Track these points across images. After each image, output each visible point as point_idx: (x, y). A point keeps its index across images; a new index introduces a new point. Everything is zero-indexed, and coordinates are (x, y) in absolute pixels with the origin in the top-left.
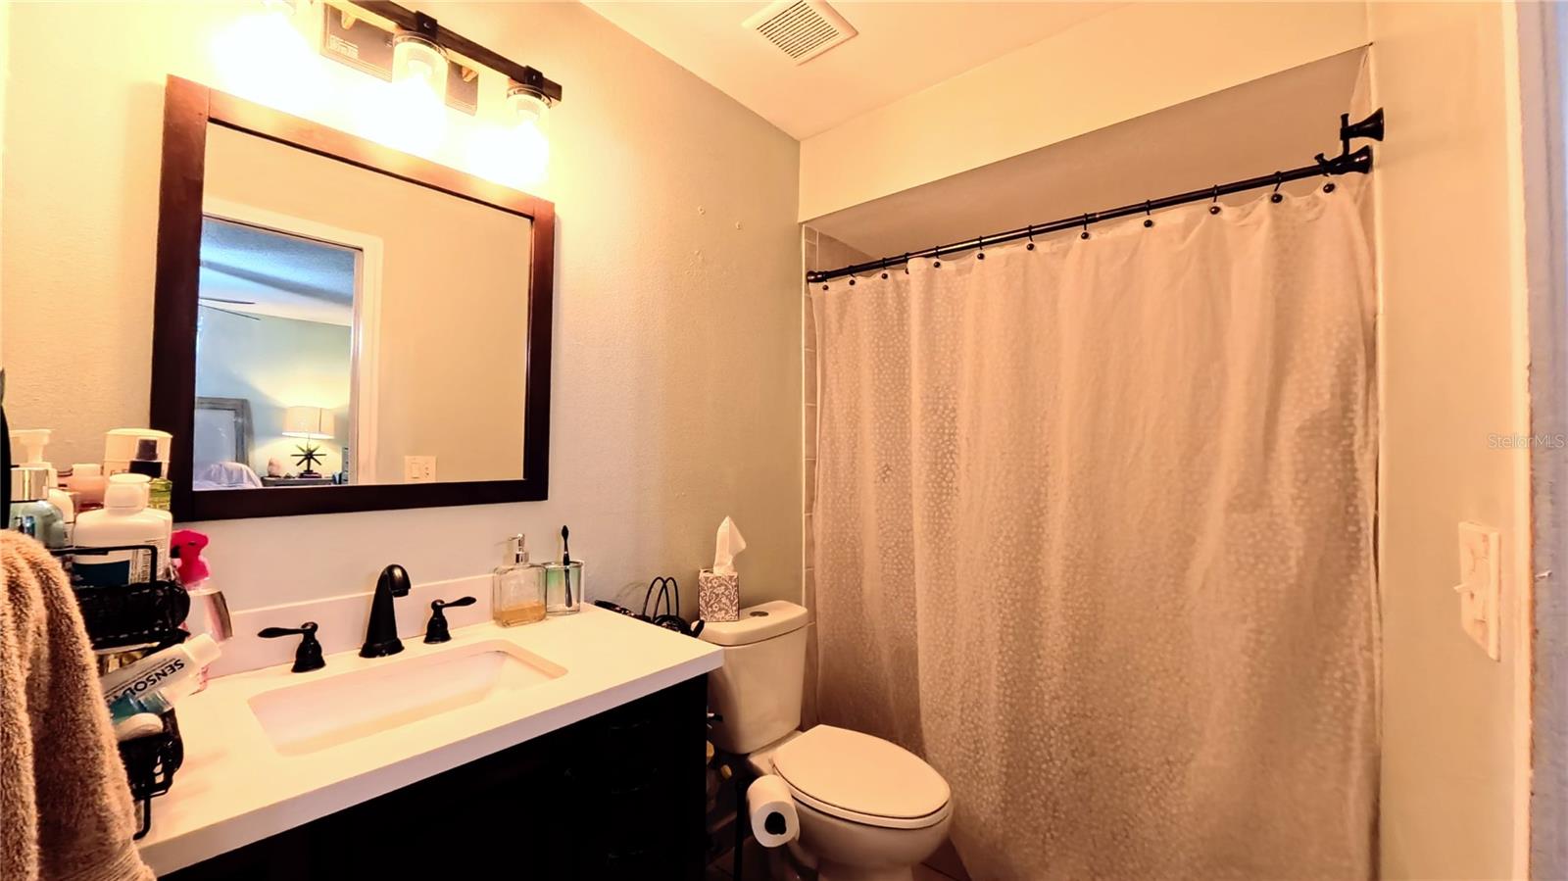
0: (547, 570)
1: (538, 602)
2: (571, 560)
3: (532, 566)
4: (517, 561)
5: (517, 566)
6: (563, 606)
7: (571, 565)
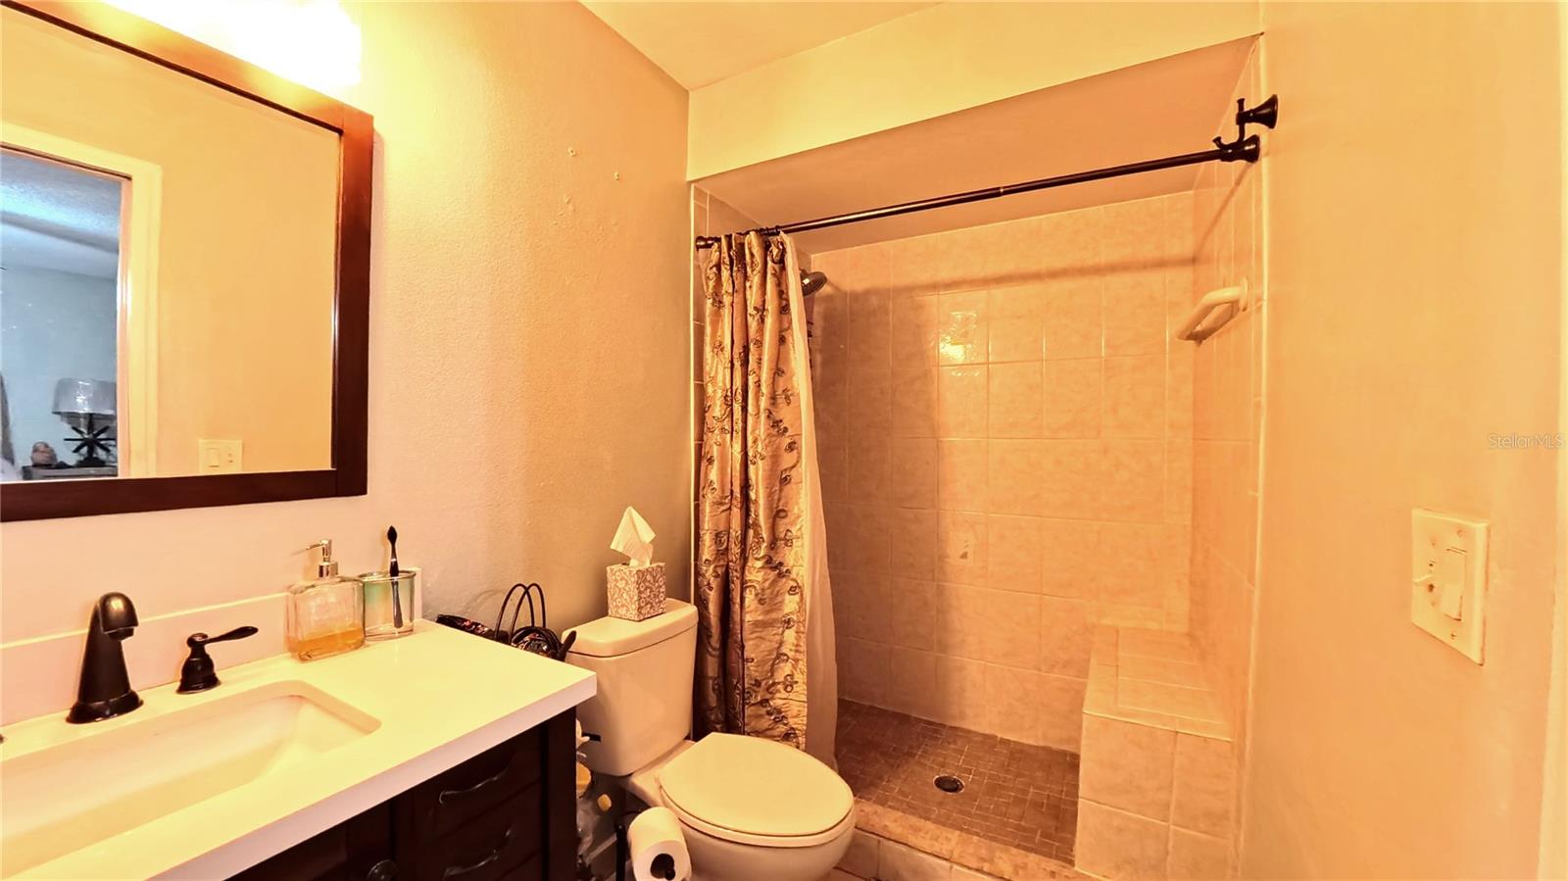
0: (364, 584)
1: (353, 625)
2: (400, 569)
3: (343, 580)
4: (321, 574)
5: (321, 582)
6: (390, 627)
7: (401, 575)
